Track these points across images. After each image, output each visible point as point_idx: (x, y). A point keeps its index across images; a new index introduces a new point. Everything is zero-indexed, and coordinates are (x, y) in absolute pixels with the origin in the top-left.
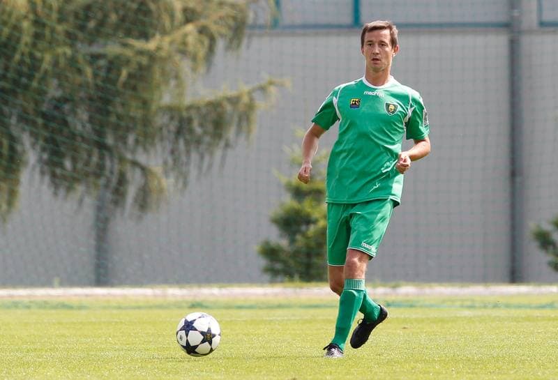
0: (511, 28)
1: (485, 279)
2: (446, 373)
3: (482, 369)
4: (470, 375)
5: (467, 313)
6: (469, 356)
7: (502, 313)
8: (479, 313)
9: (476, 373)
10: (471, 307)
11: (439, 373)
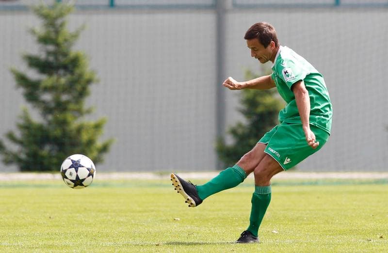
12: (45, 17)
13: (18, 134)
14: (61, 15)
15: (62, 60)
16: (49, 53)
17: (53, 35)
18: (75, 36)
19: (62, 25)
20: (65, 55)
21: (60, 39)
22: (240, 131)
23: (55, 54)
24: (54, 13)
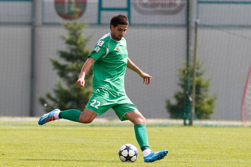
0: (32, 25)
1: (21, 115)
2: (7, 149)
3: (19, 148)
4: (16, 150)
5: (14, 127)
6: (15, 143)
7: (27, 128)
8: (19, 127)
9: (18, 150)
10: (16, 125)
11: (4, 149)
12: (70, 29)
13: (54, 95)
14: (79, 28)
15: (79, 54)
16: (72, 50)
17: (74, 40)
18: (87, 40)
19: (80, 34)
20: (81, 51)
21: (79, 42)
22: (180, 96)
23: (76, 50)
24: (75, 28)
